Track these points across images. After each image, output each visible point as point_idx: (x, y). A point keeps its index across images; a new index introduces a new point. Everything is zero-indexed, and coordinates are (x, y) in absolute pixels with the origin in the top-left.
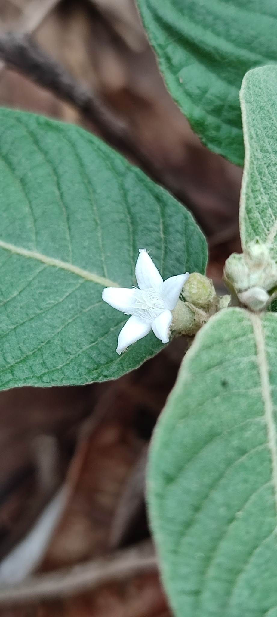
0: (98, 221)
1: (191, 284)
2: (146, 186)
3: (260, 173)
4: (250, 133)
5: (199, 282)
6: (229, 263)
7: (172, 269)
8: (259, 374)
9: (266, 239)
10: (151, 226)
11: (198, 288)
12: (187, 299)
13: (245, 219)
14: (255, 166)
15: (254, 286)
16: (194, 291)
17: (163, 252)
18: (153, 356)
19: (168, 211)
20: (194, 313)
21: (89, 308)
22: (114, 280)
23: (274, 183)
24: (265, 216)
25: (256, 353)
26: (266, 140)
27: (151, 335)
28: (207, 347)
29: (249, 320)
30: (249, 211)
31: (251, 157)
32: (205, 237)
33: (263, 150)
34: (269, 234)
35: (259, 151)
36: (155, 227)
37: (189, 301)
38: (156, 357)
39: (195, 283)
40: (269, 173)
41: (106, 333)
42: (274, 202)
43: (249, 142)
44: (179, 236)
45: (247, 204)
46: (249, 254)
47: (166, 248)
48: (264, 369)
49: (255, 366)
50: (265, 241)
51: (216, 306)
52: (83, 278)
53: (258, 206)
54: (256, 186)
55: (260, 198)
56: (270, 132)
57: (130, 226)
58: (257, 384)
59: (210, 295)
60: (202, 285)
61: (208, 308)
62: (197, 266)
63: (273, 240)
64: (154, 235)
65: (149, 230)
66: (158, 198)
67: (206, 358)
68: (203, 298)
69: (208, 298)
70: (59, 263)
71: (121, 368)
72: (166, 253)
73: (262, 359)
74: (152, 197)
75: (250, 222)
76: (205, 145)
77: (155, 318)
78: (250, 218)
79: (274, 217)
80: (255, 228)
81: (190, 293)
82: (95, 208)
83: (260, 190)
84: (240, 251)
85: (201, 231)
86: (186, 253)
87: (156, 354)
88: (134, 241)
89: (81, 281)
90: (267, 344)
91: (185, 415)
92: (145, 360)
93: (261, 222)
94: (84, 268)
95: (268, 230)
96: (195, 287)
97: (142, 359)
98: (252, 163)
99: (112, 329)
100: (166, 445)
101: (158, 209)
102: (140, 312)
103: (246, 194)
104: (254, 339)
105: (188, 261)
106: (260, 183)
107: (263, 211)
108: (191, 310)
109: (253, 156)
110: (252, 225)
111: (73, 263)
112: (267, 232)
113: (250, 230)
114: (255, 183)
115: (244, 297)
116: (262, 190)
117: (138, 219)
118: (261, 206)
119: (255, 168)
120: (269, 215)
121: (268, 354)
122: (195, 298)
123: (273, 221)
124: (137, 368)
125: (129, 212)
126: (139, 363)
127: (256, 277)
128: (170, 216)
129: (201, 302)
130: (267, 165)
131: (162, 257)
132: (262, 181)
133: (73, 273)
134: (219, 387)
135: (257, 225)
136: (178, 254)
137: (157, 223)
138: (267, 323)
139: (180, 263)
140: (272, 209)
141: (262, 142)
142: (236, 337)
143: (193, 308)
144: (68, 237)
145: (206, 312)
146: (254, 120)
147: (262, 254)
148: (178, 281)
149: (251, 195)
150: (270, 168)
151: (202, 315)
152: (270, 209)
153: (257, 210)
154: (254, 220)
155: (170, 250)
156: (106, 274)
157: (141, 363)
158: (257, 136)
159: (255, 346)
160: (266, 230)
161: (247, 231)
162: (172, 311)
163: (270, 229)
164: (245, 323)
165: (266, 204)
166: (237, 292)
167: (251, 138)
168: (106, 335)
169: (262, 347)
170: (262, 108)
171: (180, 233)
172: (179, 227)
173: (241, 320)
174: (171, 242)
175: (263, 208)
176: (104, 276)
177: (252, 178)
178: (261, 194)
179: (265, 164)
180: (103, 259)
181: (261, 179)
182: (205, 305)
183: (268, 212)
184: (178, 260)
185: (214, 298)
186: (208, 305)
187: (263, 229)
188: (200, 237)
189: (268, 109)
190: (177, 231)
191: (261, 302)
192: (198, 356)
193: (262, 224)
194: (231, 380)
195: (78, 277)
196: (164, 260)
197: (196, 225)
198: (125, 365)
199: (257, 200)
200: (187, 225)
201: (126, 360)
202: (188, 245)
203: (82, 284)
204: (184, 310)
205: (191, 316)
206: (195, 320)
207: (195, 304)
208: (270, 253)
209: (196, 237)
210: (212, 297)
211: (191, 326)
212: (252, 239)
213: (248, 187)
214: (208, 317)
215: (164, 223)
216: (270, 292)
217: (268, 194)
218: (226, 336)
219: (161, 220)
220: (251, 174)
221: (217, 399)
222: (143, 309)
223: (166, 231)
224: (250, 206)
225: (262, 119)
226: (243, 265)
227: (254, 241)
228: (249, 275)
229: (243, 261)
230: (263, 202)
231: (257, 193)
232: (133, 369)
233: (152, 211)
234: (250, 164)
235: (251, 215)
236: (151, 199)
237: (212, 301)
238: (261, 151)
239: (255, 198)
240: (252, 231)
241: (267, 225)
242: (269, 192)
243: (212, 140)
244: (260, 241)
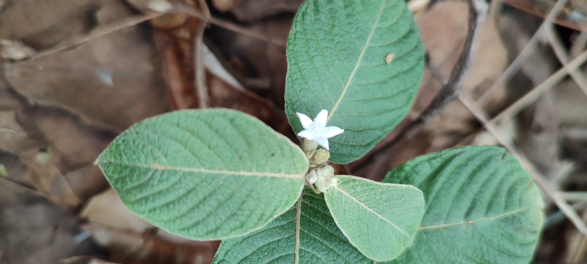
0: (361, 115)
1: (325, 153)
2: (375, 140)
3: (371, 189)
4: (391, 187)
5: (325, 157)
6: (330, 167)
7: (334, 146)
8: (276, 172)
9: (340, 187)
10: (356, 139)
11: (322, 156)
12: (318, 150)
13: (350, 178)
14: (375, 187)
15: (318, 177)
16: (321, 154)
17: (342, 143)
18: (293, 130)
19: (362, 148)
20: (311, 152)
21: (320, 104)
22: (332, 118)
23: (366, 195)
24: (350, 189)
25: (286, 173)
26: (388, 195)
27: (302, 129)
28: (291, 150)
29: (302, 173)
30: (354, 180)
31: (379, 185)
32: (347, 164)
33: (382, 193)
34: (342, 189)
35: (382, 190)
36: (355, 141)
37: (317, 151)
38: (293, 132)
39: (325, 155)
40: (371, 194)
41: (307, 110)
42: (357, 194)
43: (387, 185)
44: (349, 151)
45: (357, 180)
46: (333, 177)
47: (344, 145)
48: (277, 175)
49: (280, 171)
50: (338, 186)
51: (313, 164)
52: (335, 104)
53: (356, 185)
54: (365, 186)
55: (359, 187)
56: (391, 198)
57: (357, 129)
58: (271, 171)
59: (319, 161)
60: (324, 158)
61: (312, 160)
62: (334, 158)
63: (339, 191)
64: (351, 140)
65: (354, 138)
66: (369, 145)
67: (286, 148)
68: (317, 157)
69: (317, 160)
70: (344, 93)
71: (290, 115)
72: (342, 144)
73: (282, 175)
74: (370, 142)
75: (349, 181)
76: (391, 170)
77: (310, 132)
78: (350, 181)
79: (350, 193)
80: (346, 182)
81: (321, 152)
82: (368, 114)
83: (363, 187)
84: (336, 174)
85: (350, 162)
86: (340, 154)
87: (294, 132)
88: (349, 130)
89: (334, 102)
90: (289, 179)
91: (261, 133)
92: (292, 126)
93: (348, 186)
94: (340, 105)
95: (344, 189)
96: (323, 154)
97: (293, 125)
98: (377, 185)
99: (309, 113)
100: (248, 121)
101: (364, 144)
102: (314, 125)
103: (362, 181)
104: (293, 173)
105: (337, 154)
106: (367, 188)
107: (353, 188)
108: (312, 151)
109: (380, 187)
110: (347, 182)
111: (343, 100)
112: (343, 188)
113: (345, 180)
114: (367, 185)
115: (313, 172)
116: (363, 189)
117: (360, 133)
118: (355, 187)
119: (374, 187)
120: (351, 190)
121: (284, 178)
122: (318, 154)
123: (348, 192)
124: (289, 122)
125: (364, 130)
126: (291, 124)
127: (322, 179)
128: (359, 149)
129: (316, 156)
130: (375, 193)
131: (340, 142)
132: (368, 190)
133: (338, 99)
134: (272, 152)
135: (347, 183)
136: (340, 150)
137: (357, 142)
138: (299, 181)
139: (336, 150)
140: (354, 193)
141: (386, 193)
142: (294, 165)
143: (313, 152)
144: (356, 99)
145: (311, 158)
146: (398, 190)
147: (332, 183)
148: (326, 145)
149: (361, 183)
150: (374, 194)
151: (309, 156)
152: (354, 191)
153: (354, 185)
154: (349, 183)
155: (343, 146)
156: (335, 115)
157: (291, 125)
158: (390, 191)
159: (289, 173)
160: (344, 188)
161: (344, 178)
162: (312, 141)
163: (344, 190)
164: (301, 171)
165: (357, 190)
166: (316, 169)
167: (389, 187)
168: (306, 110)
169: (288, 176)
170: (403, 195)
171: (351, 152)
172: (353, 152)
173: (302, 168)
174: (347, 147)
175: (355, 188)
176: (335, 113)
177: (369, 185)
178: (362, 188)
179: (376, 192)
180: (343, 114)
181: (369, 189)
182: (314, 158)
183: (352, 190)
184: (338, 149)
185: (317, 163)
186: (314, 160)
187: (344, 186)
188: (347, 161)
189: (402, 198)
190: (352, 151)
191: (309, 179)
192: (288, 144)
193: (347, 187)
194: (274, 158)
195: (336, 101)
196: (339, 143)
197: (353, 160)
198: (291, 117)
199: (359, 186)
200: (354, 156)
201: (293, 118)
202: (344, 155)
203: (332, 102)
204: (313, 147)
205: (310, 150)
206: (308, 152)
207: (315, 153)
208: (332, 187)
209: (347, 159)
210: (317, 162)
211: (305, 149)
212: (340, 180)
213: (365, 182)
214: (308, 159)
215: (356, 145)
216: (314, 185)
217: (361, 192)
218: (295, 160)
219: (358, 144)
220: (371, 184)
221: (266, 150)
222: (315, 127)
223: (352, 146)
224: (356, 182)
225: (398, 195)
226: (328, 173)
227: (339, 181)
228: (323, 176)
229: (330, 174)
230: (357, 188)
231: (362, 186)
232: (289, 120)
233: (363, 141)
234: (376, 184)
235: (352, 182)
236: (369, 141)
237: (316, 161)
238: (382, 191)
239: (360, 185)
240: (344, 181)
241: (346, 189)
242: (362, 192)
243: (393, 174)
244: (338, 183)
